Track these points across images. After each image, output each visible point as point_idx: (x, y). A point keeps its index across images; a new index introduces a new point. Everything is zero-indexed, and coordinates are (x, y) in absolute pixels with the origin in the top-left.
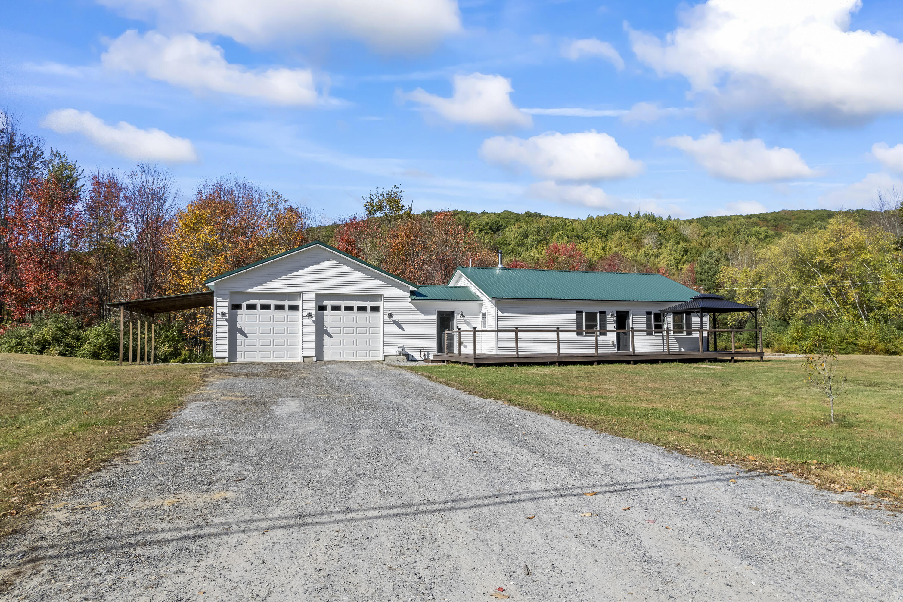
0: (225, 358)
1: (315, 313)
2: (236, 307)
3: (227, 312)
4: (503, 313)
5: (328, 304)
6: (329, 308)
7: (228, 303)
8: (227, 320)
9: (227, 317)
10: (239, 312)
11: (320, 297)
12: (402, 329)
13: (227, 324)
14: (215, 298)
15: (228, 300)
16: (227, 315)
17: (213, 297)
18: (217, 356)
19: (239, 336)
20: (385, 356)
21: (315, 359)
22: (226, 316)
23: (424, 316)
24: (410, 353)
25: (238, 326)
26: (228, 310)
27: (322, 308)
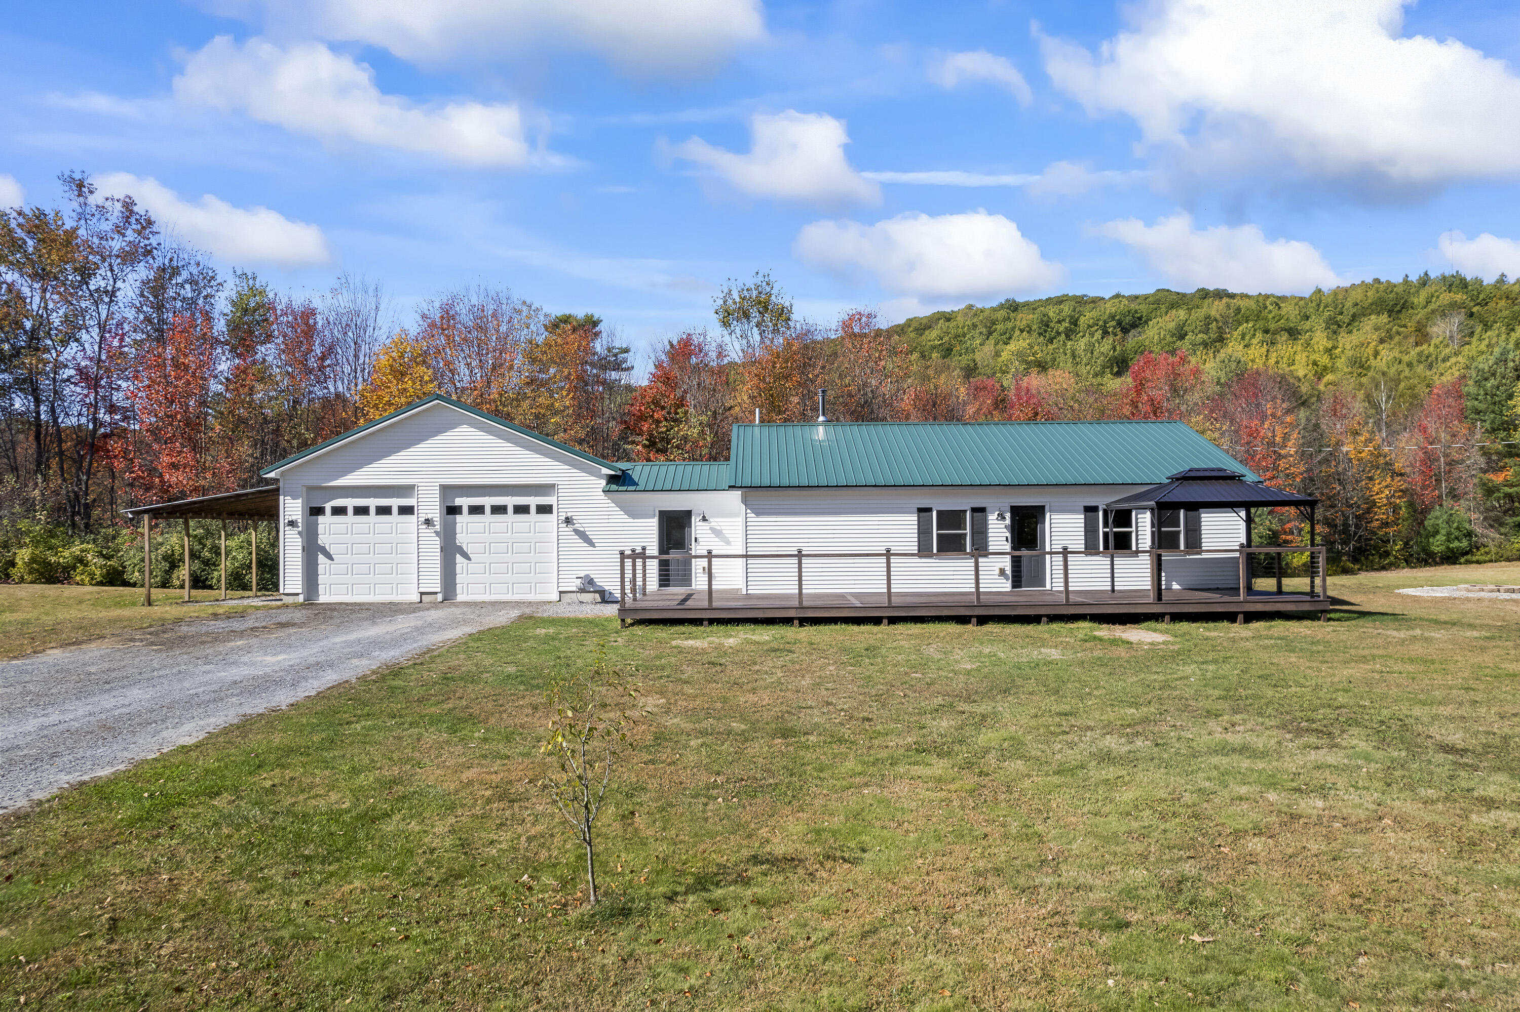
0: (298, 594)
1: (438, 519)
2: (317, 511)
3: (300, 521)
4: (758, 514)
5: (464, 502)
6: (465, 510)
7: (300, 505)
8: (299, 533)
9: (300, 529)
10: (321, 519)
11: (447, 490)
12: (592, 544)
13: (300, 540)
14: (281, 498)
15: (300, 501)
16: (300, 525)
17: (279, 495)
18: (287, 591)
19: (321, 558)
20: (561, 592)
21: (440, 597)
22: (298, 527)
23: (632, 520)
24: (607, 588)
25: (320, 542)
26: (300, 517)
27: (453, 510)
